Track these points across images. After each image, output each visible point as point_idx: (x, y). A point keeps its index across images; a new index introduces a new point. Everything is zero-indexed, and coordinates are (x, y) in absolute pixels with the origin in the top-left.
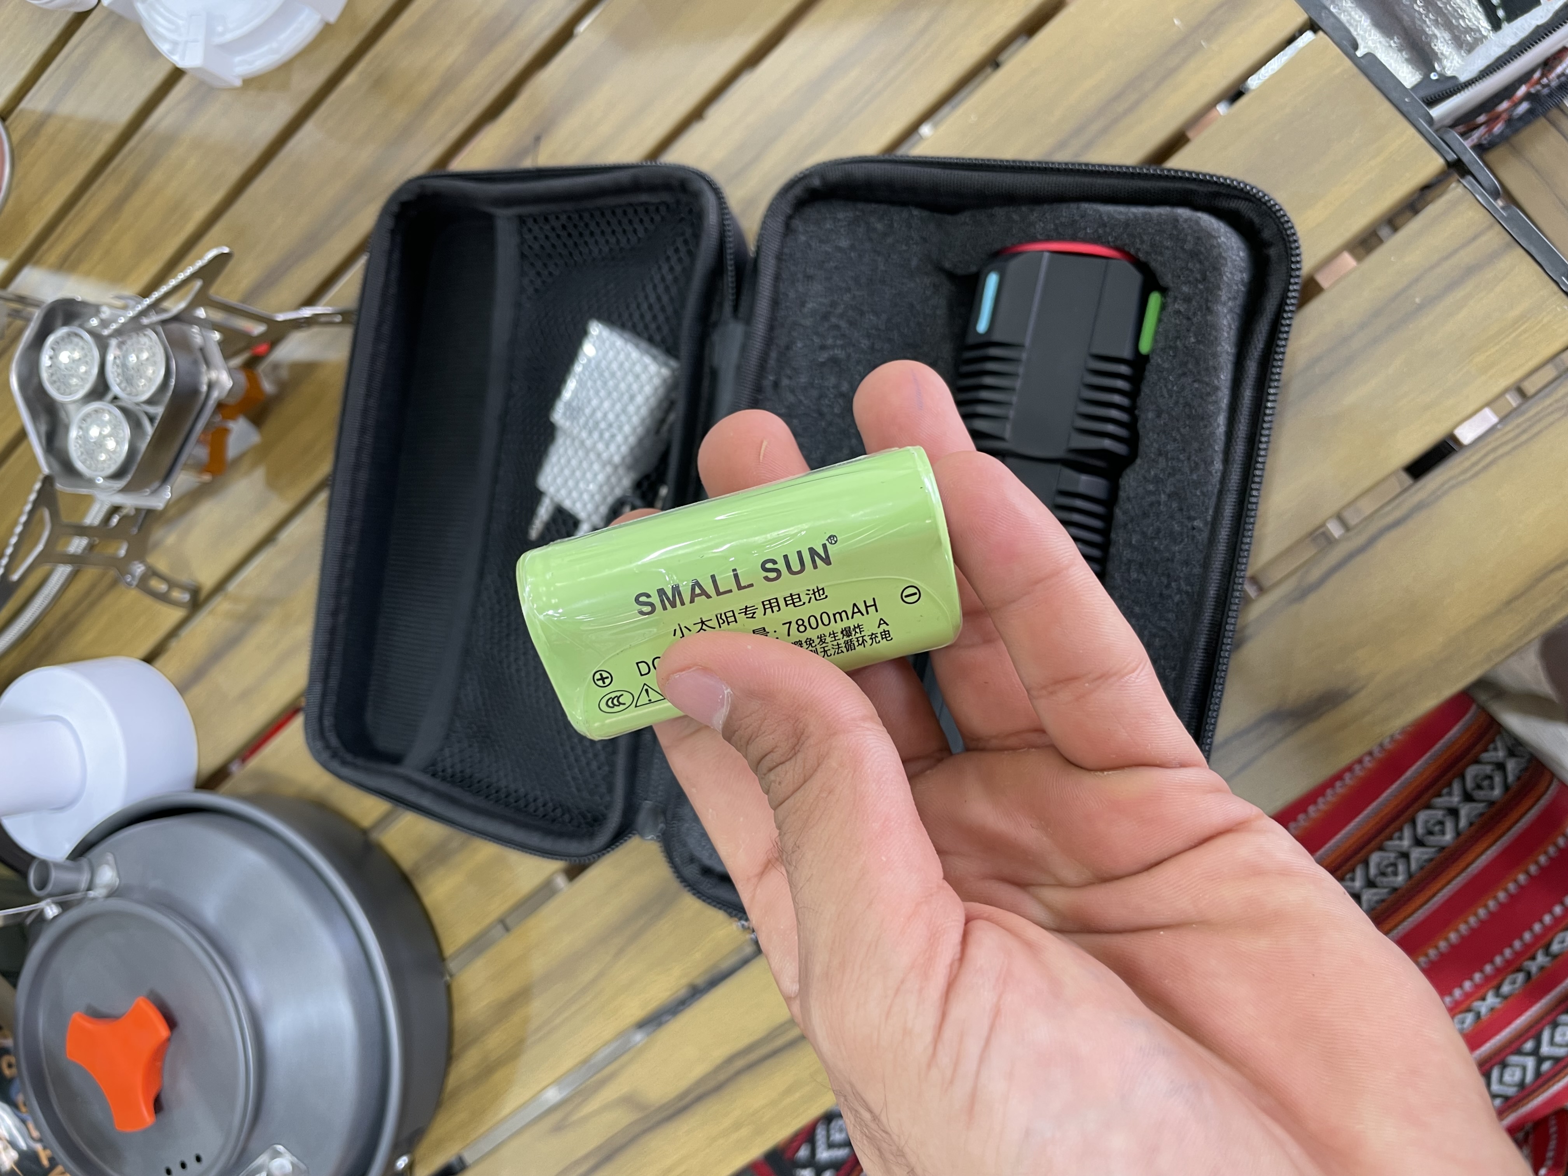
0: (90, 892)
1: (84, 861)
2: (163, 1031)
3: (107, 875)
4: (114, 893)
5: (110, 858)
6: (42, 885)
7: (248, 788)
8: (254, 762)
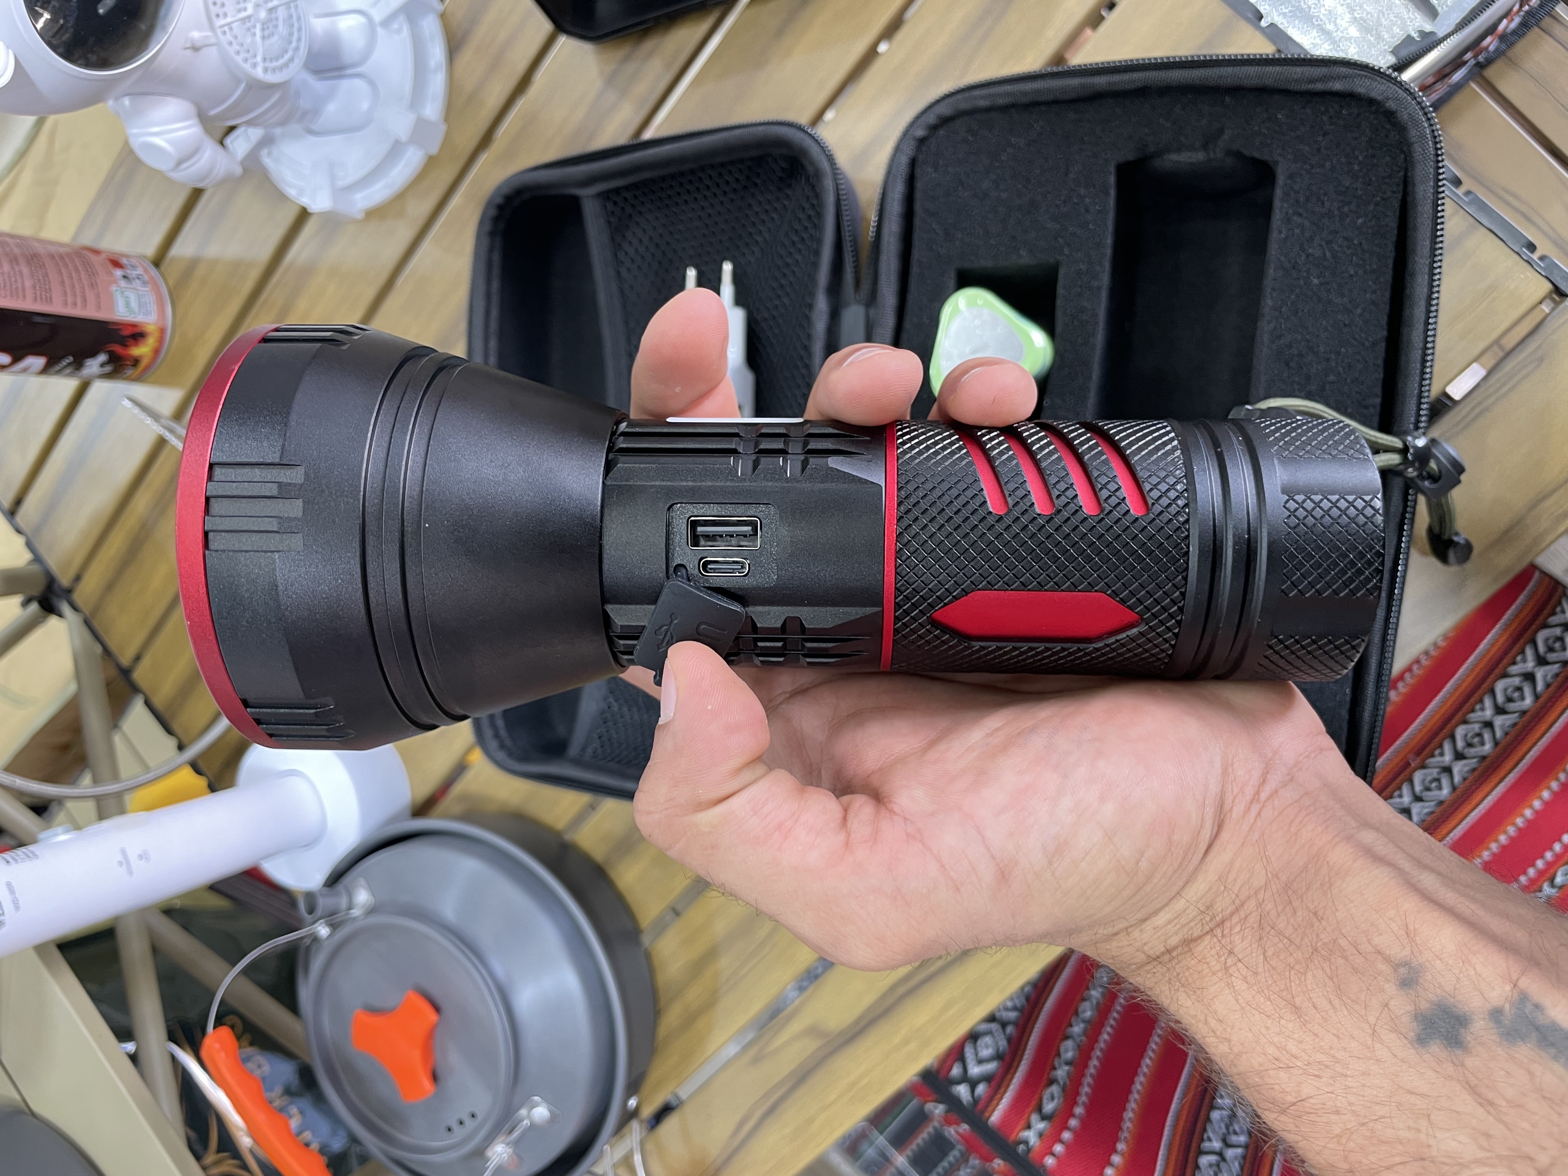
0: (352, 911)
1: (340, 887)
2: (433, 1016)
3: (363, 897)
4: (371, 911)
5: (362, 881)
6: (311, 910)
7: (457, 809)
8: (458, 789)
